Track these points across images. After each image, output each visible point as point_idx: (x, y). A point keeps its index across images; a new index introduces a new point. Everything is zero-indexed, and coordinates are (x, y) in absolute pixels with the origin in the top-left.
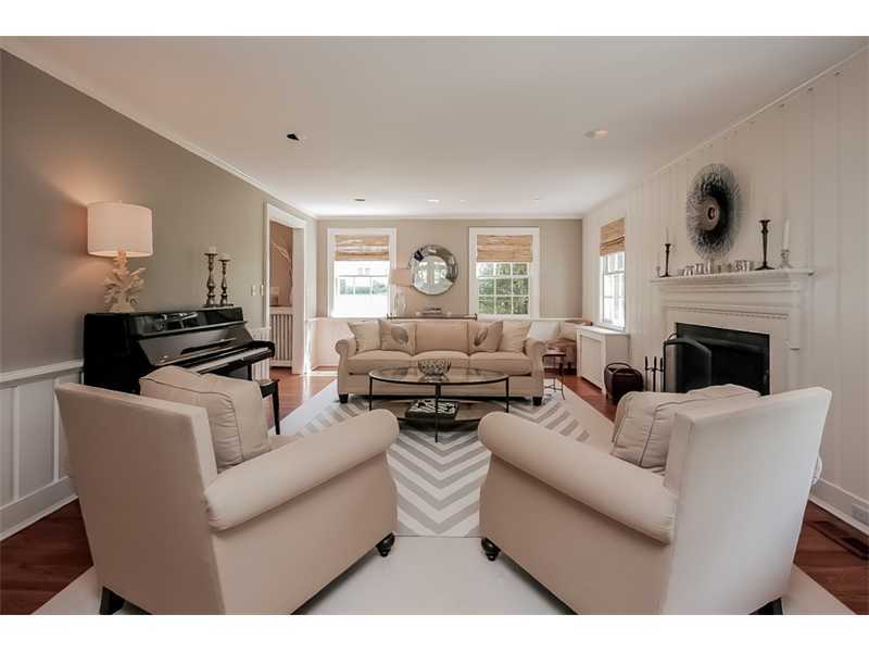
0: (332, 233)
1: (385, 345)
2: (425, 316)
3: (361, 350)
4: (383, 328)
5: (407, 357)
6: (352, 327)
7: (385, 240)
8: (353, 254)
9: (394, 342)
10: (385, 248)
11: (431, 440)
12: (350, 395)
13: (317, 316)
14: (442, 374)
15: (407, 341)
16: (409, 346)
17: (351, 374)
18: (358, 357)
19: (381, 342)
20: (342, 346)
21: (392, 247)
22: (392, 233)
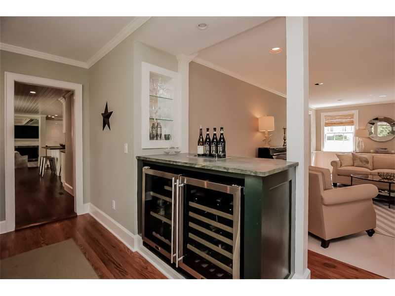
0: (323, 115)
1: (355, 164)
2: (377, 152)
3: (343, 165)
4: (354, 157)
5: (369, 171)
6: (338, 156)
7: (352, 116)
8: (335, 123)
9: (361, 163)
10: (352, 119)
11: (387, 207)
12: (338, 184)
13: (316, 150)
14: (392, 179)
15: (368, 164)
16: (370, 165)
17: (339, 175)
18: (342, 168)
19: (354, 163)
20: (333, 163)
21: (356, 119)
22: (356, 113)
